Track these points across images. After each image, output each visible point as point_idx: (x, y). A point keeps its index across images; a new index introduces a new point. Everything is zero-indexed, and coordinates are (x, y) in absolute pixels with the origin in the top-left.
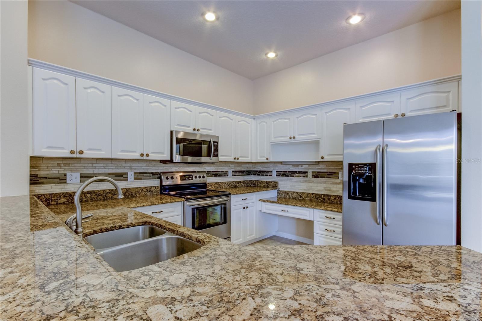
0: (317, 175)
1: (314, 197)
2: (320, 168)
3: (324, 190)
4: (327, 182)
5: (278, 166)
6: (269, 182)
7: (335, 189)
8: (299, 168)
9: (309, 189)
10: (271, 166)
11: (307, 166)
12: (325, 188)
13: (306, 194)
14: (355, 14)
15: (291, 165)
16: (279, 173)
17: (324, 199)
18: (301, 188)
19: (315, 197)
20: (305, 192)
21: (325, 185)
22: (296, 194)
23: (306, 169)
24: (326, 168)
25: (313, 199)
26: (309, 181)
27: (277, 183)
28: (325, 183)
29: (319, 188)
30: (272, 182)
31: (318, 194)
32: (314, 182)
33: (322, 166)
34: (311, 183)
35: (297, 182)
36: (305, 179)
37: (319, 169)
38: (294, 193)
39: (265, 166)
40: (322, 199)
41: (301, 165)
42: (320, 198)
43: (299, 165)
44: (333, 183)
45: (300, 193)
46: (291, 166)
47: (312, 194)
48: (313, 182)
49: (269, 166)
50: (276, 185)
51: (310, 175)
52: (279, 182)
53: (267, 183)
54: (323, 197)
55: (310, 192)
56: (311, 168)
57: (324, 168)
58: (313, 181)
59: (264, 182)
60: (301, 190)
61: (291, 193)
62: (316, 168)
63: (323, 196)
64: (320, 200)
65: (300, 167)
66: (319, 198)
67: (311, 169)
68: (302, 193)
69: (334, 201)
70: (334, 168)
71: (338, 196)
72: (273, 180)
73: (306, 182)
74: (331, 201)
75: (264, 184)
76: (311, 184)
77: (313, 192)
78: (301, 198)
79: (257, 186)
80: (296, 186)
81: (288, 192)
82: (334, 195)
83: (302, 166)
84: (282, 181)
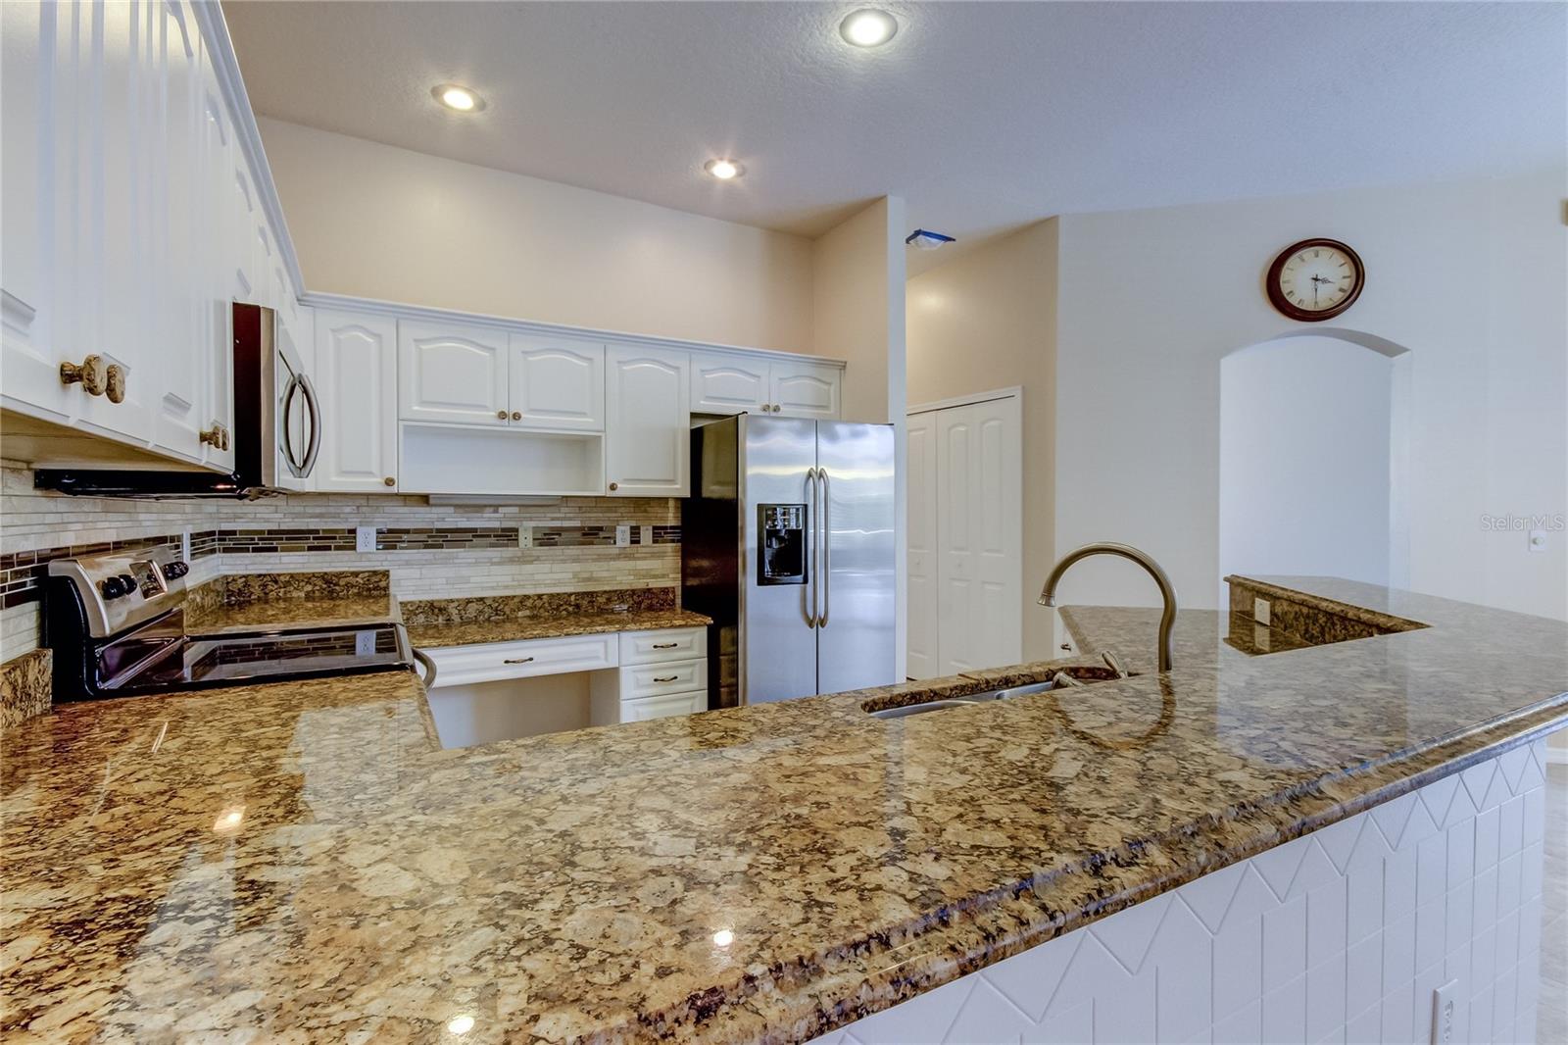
0: (548, 538)
1: (546, 605)
2: (558, 515)
3: (573, 581)
4: (581, 557)
5: (387, 509)
6: (339, 575)
7: (605, 574)
8: (485, 515)
9: (522, 583)
10: (348, 510)
11: (516, 510)
12: (575, 575)
13: (516, 600)
14: (721, 159)
15: (452, 508)
16: (390, 539)
17: (578, 606)
18: (495, 584)
19: (550, 603)
20: (514, 594)
21: (576, 567)
22: (477, 607)
23: (511, 519)
24: (580, 515)
25: (542, 610)
26: (523, 556)
27: (386, 574)
28: (576, 560)
29: (556, 576)
30: (356, 574)
31: (558, 594)
32: (542, 558)
33: (567, 510)
34: (531, 562)
35: (477, 563)
36: (509, 552)
37: (557, 519)
38: (468, 603)
39: (309, 510)
40: (571, 609)
41: (490, 506)
42: (565, 607)
43: (486, 506)
44: (600, 558)
45: (494, 599)
46: (452, 510)
47: (540, 597)
48: (538, 559)
49: (332, 510)
50: (383, 584)
51: (526, 539)
52: (391, 573)
53: (327, 582)
54: (576, 599)
55: (530, 591)
56: (528, 515)
57: (571, 515)
58: (538, 557)
59: (308, 578)
60: (493, 588)
61: (456, 604)
62: (548, 515)
63: (573, 598)
64: (564, 613)
65: (488, 514)
66: (561, 605)
67: (531, 519)
68: (501, 597)
69: (607, 607)
70: (601, 515)
71: (616, 591)
72: (363, 564)
73: (512, 561)
74: (599, 607)
75: (309, 588)
76: (529, 568)
77: (540, 591)
78: (497, 614)
79: (259, 599)
80: (472, 580)
81: (443, 605)
82: (605, 592)
83: (496, 512)
84: (408, 564)
